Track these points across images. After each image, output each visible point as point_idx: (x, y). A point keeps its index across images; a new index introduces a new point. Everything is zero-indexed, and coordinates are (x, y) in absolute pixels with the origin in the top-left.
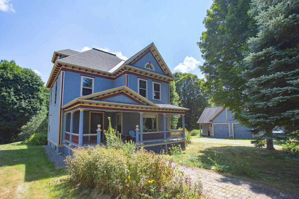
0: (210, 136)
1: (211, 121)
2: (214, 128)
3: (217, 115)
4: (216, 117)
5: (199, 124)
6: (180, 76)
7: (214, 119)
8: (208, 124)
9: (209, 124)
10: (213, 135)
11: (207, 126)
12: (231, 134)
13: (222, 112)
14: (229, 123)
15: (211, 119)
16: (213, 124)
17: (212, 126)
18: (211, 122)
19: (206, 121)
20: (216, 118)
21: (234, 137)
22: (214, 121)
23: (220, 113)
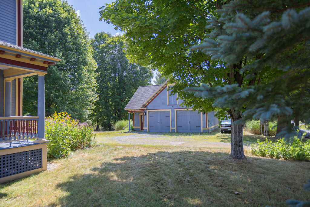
0: (143, 130)
1: (145, 106)
2: (149, 117)
3: (155, 97)
4: (152, 100)
5: (127, 111)
6: (107, 39)
7: (149, 103)
8: (141, 111)
9: (143, 110)
10: (147, 128)
11: (140, 114)
12: (173, 126)
13: (160, 92)
14: (170, 110)
15: (144, 103)
16: (147, 111)
17: (146, 114)
18: (145, 108)
19: (138, 107)
20: (152, 102)
21: (177, 132)
22: (149, 107)
23: (158, 94)
